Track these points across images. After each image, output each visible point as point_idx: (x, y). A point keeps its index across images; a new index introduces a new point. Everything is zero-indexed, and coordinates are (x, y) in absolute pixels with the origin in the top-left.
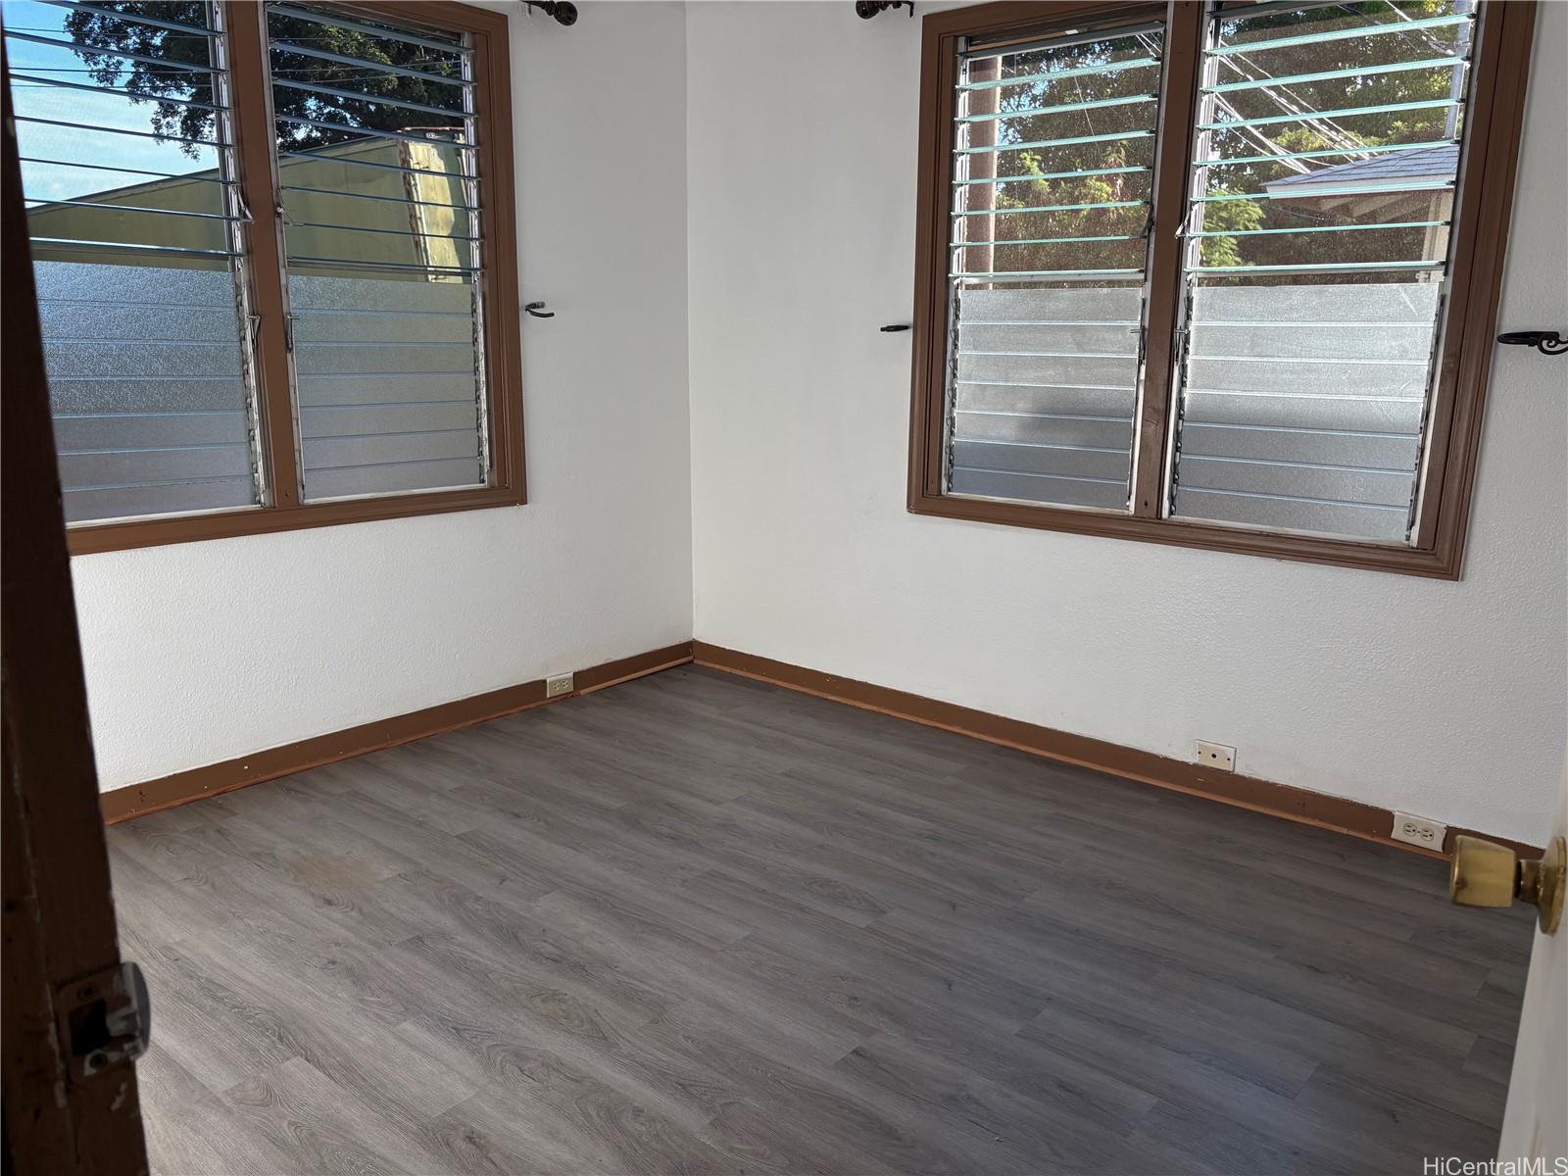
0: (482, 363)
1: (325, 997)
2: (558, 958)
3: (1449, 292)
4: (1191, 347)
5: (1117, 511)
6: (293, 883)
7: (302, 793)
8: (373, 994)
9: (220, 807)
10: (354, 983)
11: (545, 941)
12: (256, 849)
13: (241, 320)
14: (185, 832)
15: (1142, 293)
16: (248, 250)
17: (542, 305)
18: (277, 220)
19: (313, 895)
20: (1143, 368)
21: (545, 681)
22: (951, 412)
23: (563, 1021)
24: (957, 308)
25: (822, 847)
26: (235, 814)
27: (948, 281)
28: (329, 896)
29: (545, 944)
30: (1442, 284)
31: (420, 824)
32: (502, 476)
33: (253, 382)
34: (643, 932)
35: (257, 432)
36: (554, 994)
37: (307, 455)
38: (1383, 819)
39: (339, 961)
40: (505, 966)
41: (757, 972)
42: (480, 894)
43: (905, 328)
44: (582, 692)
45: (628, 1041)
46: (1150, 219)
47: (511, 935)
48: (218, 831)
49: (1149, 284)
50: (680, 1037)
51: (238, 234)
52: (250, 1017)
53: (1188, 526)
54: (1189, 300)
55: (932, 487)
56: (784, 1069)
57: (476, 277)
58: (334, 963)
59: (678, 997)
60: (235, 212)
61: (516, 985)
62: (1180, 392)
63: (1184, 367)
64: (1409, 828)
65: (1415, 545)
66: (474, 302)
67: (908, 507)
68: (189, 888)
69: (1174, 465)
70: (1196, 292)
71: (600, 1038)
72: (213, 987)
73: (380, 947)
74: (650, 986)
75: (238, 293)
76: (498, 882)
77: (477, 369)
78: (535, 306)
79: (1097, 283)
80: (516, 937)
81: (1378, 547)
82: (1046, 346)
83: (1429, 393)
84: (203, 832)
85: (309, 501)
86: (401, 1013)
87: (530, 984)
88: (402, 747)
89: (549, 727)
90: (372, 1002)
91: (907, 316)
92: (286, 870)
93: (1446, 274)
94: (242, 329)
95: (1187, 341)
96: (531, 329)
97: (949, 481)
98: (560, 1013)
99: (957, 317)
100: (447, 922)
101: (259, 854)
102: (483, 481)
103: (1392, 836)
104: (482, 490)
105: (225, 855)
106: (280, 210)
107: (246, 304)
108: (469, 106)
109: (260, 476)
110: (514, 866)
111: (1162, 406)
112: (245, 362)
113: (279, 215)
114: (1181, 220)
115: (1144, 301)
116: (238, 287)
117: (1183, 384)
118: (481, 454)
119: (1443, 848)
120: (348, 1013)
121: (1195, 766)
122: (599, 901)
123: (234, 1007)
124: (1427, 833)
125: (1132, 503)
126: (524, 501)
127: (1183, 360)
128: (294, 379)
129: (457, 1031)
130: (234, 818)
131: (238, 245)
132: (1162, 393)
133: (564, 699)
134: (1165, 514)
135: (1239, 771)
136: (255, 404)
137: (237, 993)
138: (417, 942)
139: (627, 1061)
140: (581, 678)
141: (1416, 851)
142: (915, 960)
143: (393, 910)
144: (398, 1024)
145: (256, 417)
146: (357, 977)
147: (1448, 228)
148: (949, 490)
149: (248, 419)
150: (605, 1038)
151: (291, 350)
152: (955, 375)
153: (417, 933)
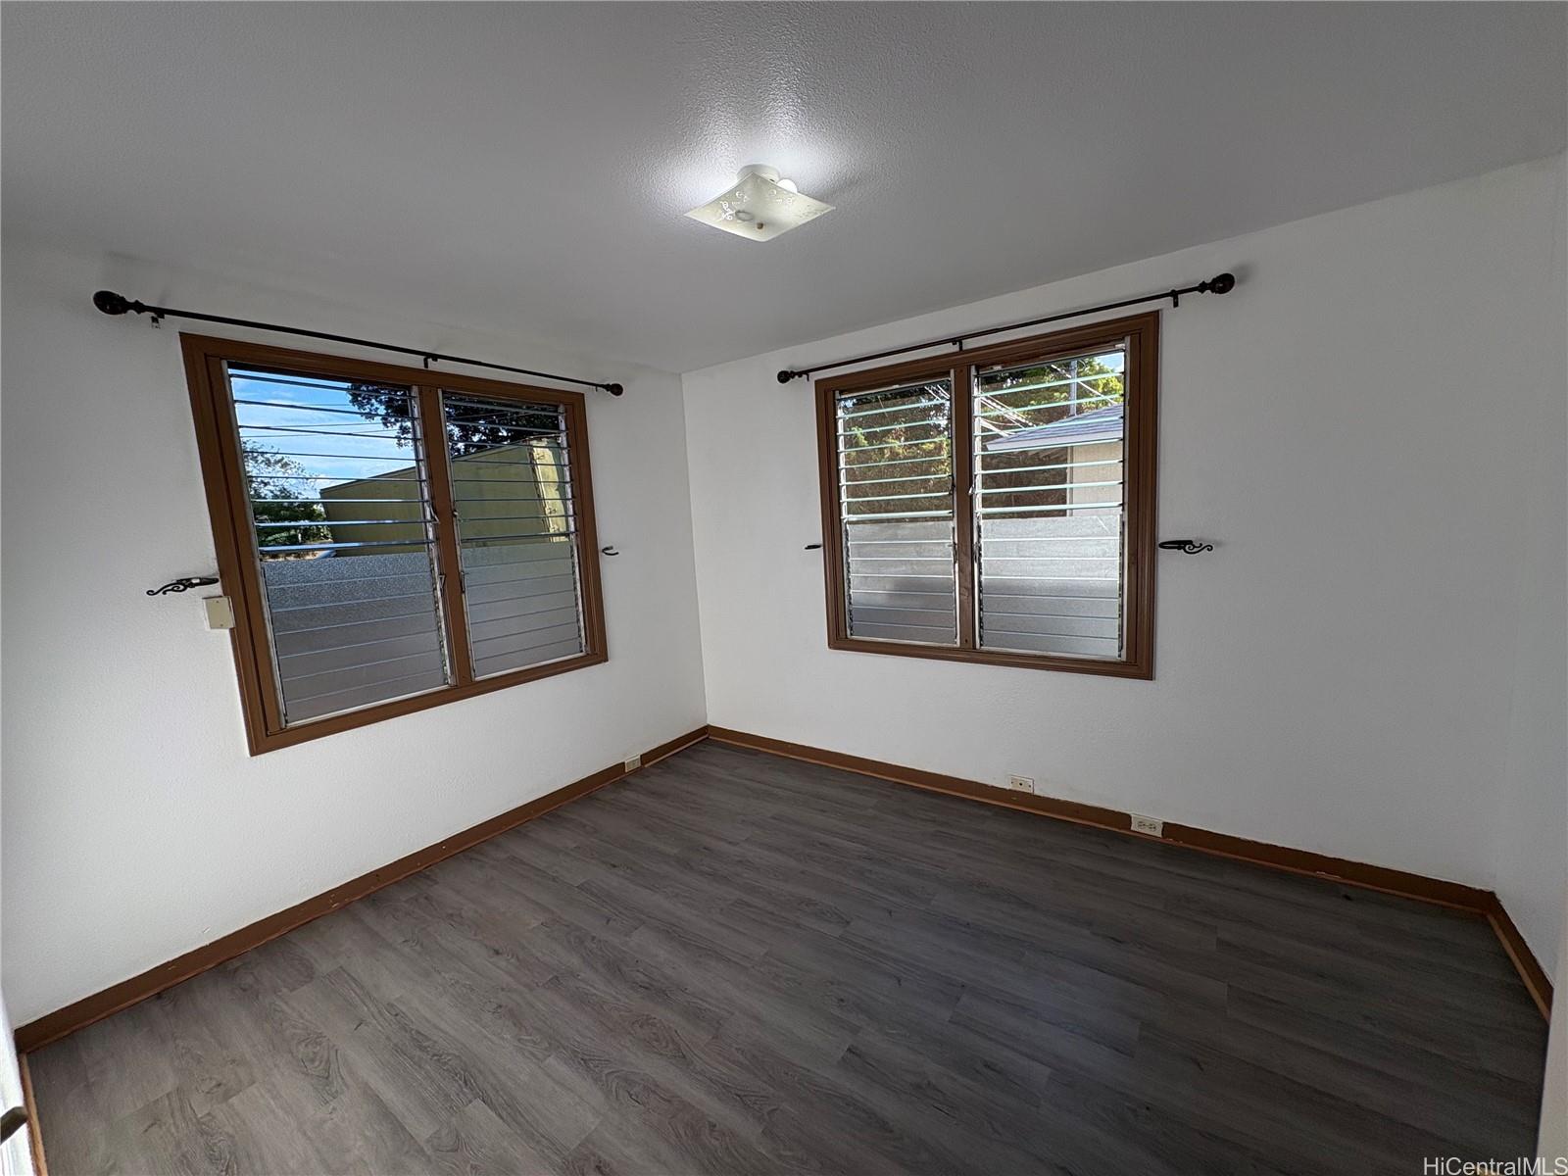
0: (578, 585)
1: (494, 1038)
2: (647, 985)
3: (1126, 519)
4: (982, 552)
5: (950, 645)
6: (474, 938)
7: (480, 861)
8: (527, 1033)
9: (428, 877)
10: (515, 1025)
11: (638, 971)
12: (450, 911)
13: (434, 579)
14: (406, 902)
15: (953, 524)
16: (437, 538)
17: (611, 548)
18: (454, 519)
19: (486, 946)
20: (957, 565)
21: (624, 763)
22: (849, 591)
23: (655, 1043)
24: (847, 535)
25: (802, 872)
26: (437, 883)
27: (840, 520)
28: (497, 947)
29: (638, 974)
30: (1122, 516)
31: (554, 879)
32: (593, 647)
33: (442, 614)
34: (700, 956)
35: (445, 642)
36: (647, 1020)
37: (476, 652)
38: (1125, 819)
39: (504, 1004)
40: (614, 997)
41: (776, 984)
42: (594, 934)
43: (818, 547)
44: (646, 766)
45: (700, 1058)
46: (953, 485)
47: (615, 968)
48: (426, 898)
49: (955, 519)
50: (733, 1049)
51: (431, 529)
52: (445, 1063)
53: (992, 653)
54: (979, 527)
55: (842, 634)
56: (804, 1072)
57: (572, 537)
58: (500, 1006)
59: (729, 1012)
60: (429, 517)
61: (622, 1013)
62: (979, 578)
63: (980, 565)
64: (1141, 824)
65: (1125, 660)
66: (572, 550)
67: (829, 644)
68: (406, 950)
69: (980, 619)
70: (982, 522)
71: (681, 1058)
72: (420, 1038)
73: (531, 990)
74: (710, 1004)
75: (432, 563)
76: (605, 922)
77: (575, 588)
78: (607, 549)
79: (926, 519)
80: (620, 970)
81: (1105, 663)
82: (902, 555)
83: (1122, 575)
84: (416, 900)
85: (478, 679)
86: (546, 1050)
87: (631, 1011)
88: (540, 818)
89: (628, 793)
90: (526, 1040)
91: (819, 540)
92: (469, 927)
93: (1123, 510)
94: (435, 583)
95: (980, 549)
96: (605, 562)
97: (851, 630)
98: (652, 1036)
99: (847, 539)
100: (575, 961)
101: (452, 915)
102: (582, 651)
103: (1132, 828)
104: (582, 657)
105: (429, 918)
106: (456, 513)
107: (436, 569)
108: (563, 426)
109: (448, 667)
110: (615, 909)
111: (970, 586)
112: (436, 602)
113: (455, 516)
114: (971, 485)
115: (954, 529)
116: (431, 560)
117: (980, 573)
118: (580, 636)
119: (1163, 834)
120: (511, 1053)
121: (1010, 790)
122: (672, 932)
123: (435, 1055)
124: (1152, 826)
125: (958, 640)
126: (606, 660)
127: (979, 560)
128: (467, 608)
129: (584, 1061)
130: (436, 886)
131: (431, 536)
132: (969, 579)
133: (635, 772)
134: (978, 646)
135: (1037, 793)
136: (443, 627)
137: (435, 1042)
138: (556, 981)
139: (700, 1078)
140: (645, 758)
141: (1147, 837)
142: (874, 961)
143: (539, 955)
144: (545, 1059)
145: (444, 634)
146: (514, 1016)
147: (1121, 486)
148: (851, 634)
149: (439, 635)
150: (684, 1057)
151: (464, 592)
152: (849, 572)
153: (555, 974)
